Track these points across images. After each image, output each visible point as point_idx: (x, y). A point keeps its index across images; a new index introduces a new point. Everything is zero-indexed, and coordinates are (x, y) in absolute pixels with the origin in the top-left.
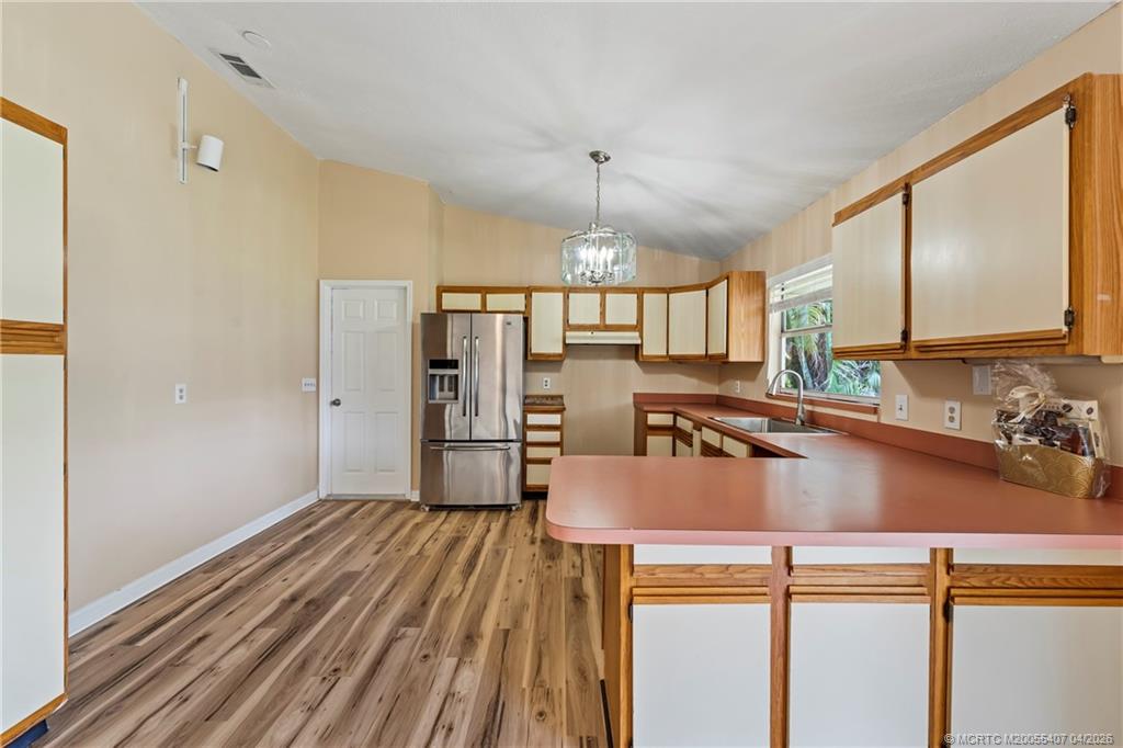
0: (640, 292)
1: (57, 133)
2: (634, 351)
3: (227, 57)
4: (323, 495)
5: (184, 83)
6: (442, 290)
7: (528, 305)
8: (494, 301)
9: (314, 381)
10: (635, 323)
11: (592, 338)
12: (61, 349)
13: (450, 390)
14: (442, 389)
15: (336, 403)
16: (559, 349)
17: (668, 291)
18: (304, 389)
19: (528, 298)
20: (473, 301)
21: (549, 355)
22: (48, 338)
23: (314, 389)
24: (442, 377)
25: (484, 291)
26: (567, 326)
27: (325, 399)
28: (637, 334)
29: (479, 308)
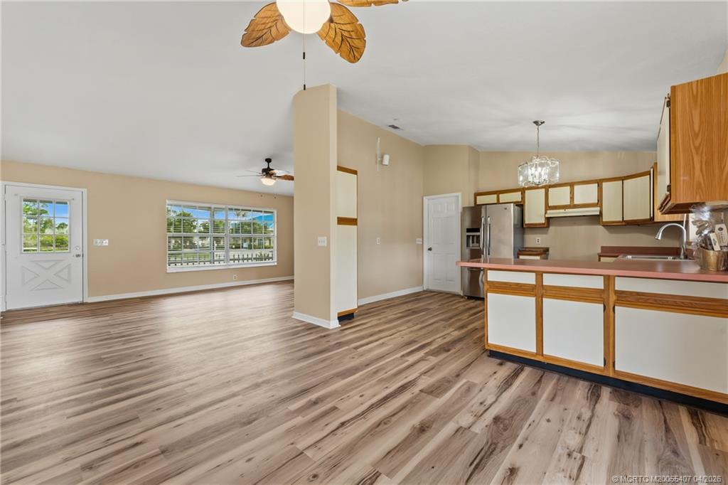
0: (599, 183)
1: (355, 172)
2: (596, 219)
3: (390, 126)
4: (425, 289)
5: (379, 139)
6: (477, 195)
7: (523, 198)
8: (503, 198)
9: (421, 240)
10: (597, 202)
11: (565, 213)
12: (356, 224)
13: (477, 243)
14: (473, 242)
15: (430, 249)
16: (543, 221)
17: (623, 179)
18: (418, 243)
19: (523, 194)
20: (493, 198)
21: (536, 224)
22: (353, 222)
23: (421, 243)
24: (473, 236)
25: (498, 193)
26: (548, 207)
27: (426, 248)
28: (599, 209)
29: (496, 202)
